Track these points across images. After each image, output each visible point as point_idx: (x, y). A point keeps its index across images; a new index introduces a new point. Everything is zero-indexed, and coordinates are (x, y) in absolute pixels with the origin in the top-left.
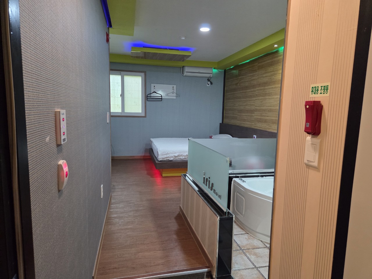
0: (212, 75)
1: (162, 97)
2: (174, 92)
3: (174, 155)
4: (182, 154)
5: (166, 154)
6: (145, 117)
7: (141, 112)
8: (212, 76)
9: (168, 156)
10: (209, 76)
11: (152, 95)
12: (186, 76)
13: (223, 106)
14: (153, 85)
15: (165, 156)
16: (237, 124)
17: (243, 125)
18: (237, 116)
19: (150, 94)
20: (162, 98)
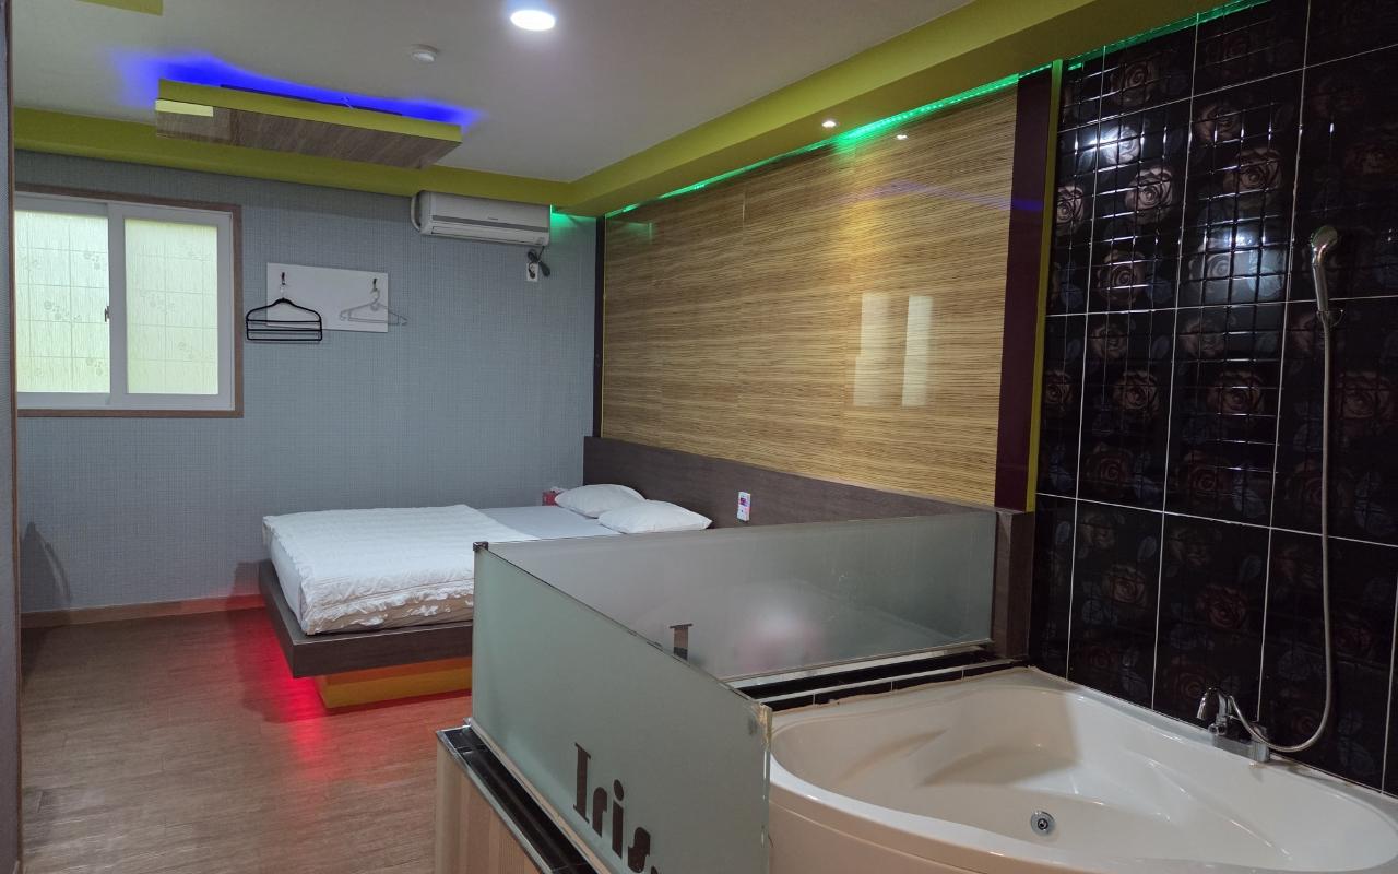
0: (545, 236)
1: (320, 321)
2: (378, 304)
3: (389, 600)
4: (426, 596)
5: (346, 601)
6: (238, 413)
7: (216, 392)
8: (546, 243)
9: (355, 606)
10: (535, 241)
11: (272, 314)
12: (433, 235)
13: (595, 367)
14: (274, 270)
15: (342, 610)
16: (664, 444)
17: (686, 448)
18: (659, 407)
19: (262, 312)
20: (321, 330)
